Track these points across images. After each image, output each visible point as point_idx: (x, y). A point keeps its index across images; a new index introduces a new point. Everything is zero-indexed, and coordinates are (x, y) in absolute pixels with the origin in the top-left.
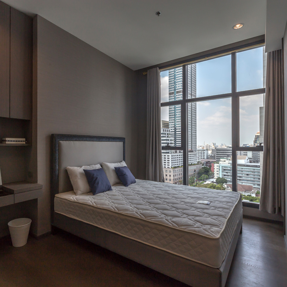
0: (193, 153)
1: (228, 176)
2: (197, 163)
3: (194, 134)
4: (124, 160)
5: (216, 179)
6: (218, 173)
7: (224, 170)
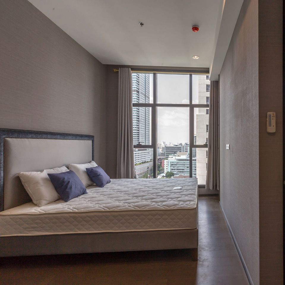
0: (146, 151)
1: (175, 169)
2: (150, 160)
3: (148, 133)
4: (93, 160)
5: (165, 174)
6: (167, 168)
7: (172, 165)
